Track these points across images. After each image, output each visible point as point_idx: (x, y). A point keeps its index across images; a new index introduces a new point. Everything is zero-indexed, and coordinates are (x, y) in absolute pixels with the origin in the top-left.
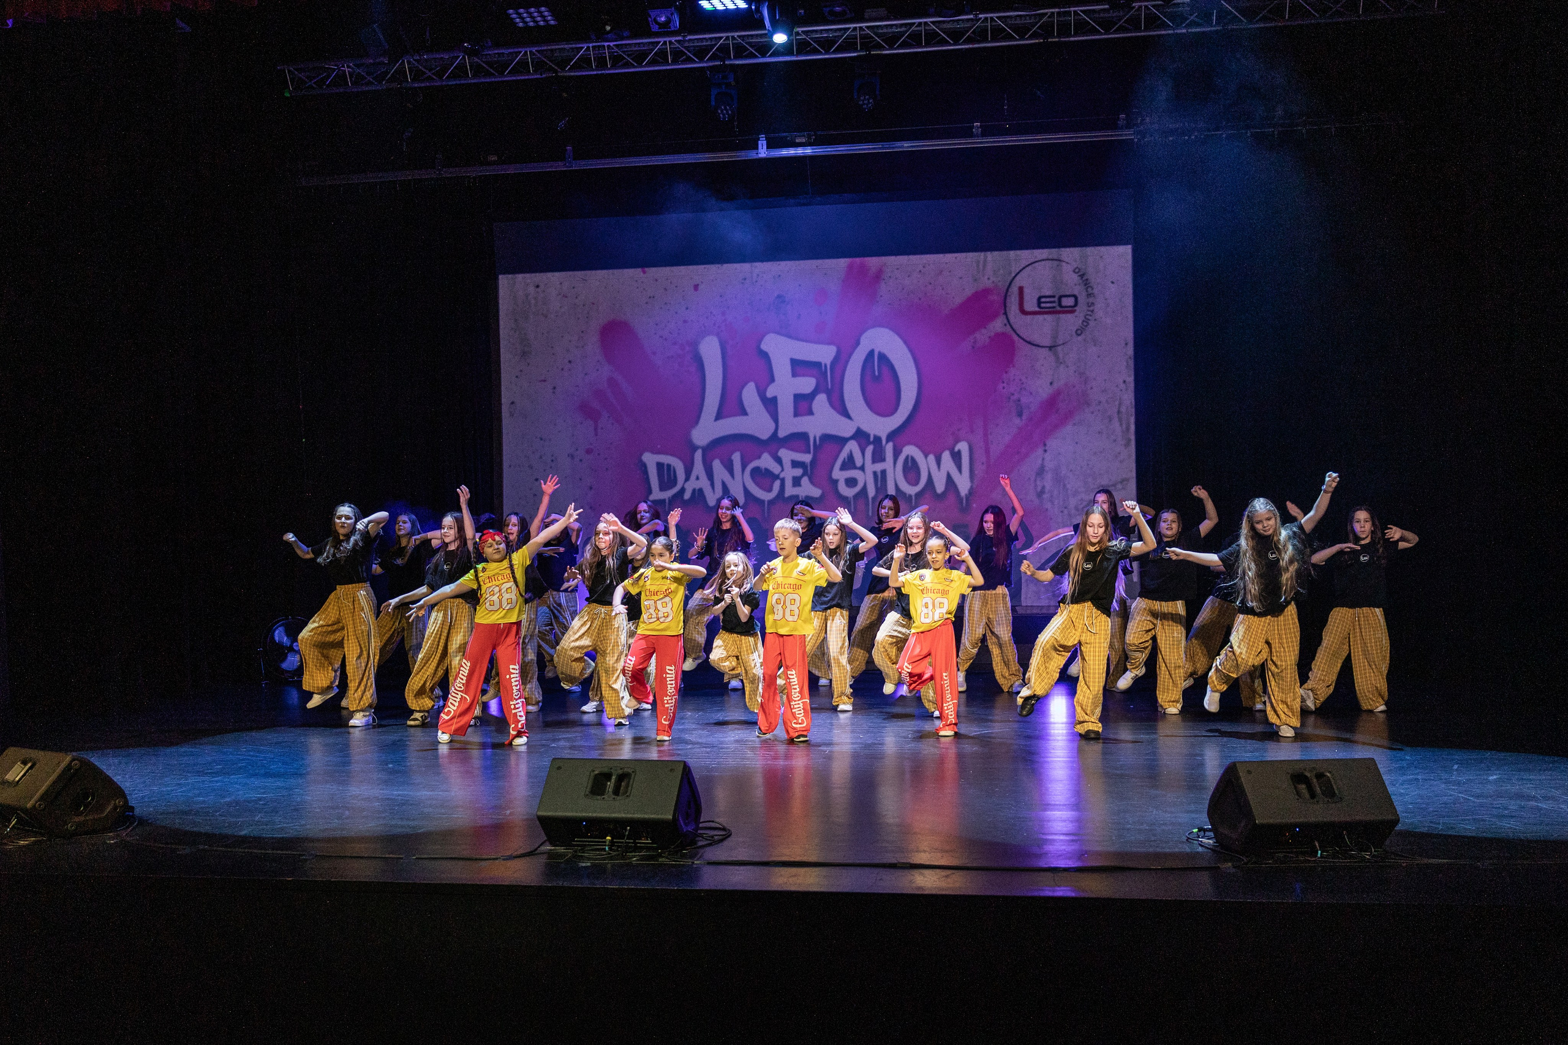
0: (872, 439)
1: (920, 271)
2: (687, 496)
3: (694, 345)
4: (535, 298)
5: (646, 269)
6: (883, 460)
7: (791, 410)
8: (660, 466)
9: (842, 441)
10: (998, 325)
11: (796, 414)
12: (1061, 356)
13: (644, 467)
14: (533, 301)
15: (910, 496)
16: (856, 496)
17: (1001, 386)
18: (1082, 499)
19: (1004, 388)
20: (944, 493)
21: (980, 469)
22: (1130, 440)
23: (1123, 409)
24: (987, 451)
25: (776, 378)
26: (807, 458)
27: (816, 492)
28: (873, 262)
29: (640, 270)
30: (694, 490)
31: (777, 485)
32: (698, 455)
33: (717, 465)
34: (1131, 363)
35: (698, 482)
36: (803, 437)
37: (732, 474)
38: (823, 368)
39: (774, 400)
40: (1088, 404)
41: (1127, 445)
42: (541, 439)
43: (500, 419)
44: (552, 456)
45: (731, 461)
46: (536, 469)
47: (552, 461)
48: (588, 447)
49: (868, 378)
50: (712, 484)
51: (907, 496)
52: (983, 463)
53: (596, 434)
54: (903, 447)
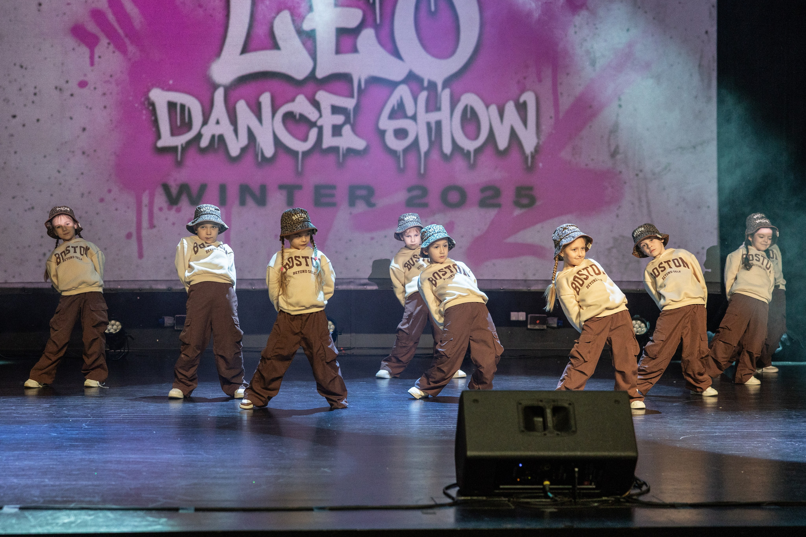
0: (426, 84)
2: (204, 143)
6: (439, 109)
7: (333, 45)
8: (172, 106)
9: (393, 85)
11: (338, 52)
13: (151, 106)
15: (469, 152)
16: (406, 150)
17: (572, 30)
19: (575, 33)
20: (507, 150)
21: (546, 127)
22: (710, 98)
23: (704, 62)
24: (556, 105)
25: (315, 7)
26: (349, 103)
27: (359, 144)
30: (213, 137)
31: (313, 133)
32: (219, 95)
33: (242, 107)
35: (218, 126)
36: (345, 78)
37: (259, 118)
38: (371, 0)
39: (313, 33)
40: (667, 54)
41: (707, 103)
42: (22, 67)
44: (35, 88)
45: (259, 105)
46: (13, 104)
47: (35, 94)
48: (82, 78)
49: (423, 12)
50: (236, 131)
51: (465, 151)
52: (551, 117)
53: (92, 64)
54: (461, 95)
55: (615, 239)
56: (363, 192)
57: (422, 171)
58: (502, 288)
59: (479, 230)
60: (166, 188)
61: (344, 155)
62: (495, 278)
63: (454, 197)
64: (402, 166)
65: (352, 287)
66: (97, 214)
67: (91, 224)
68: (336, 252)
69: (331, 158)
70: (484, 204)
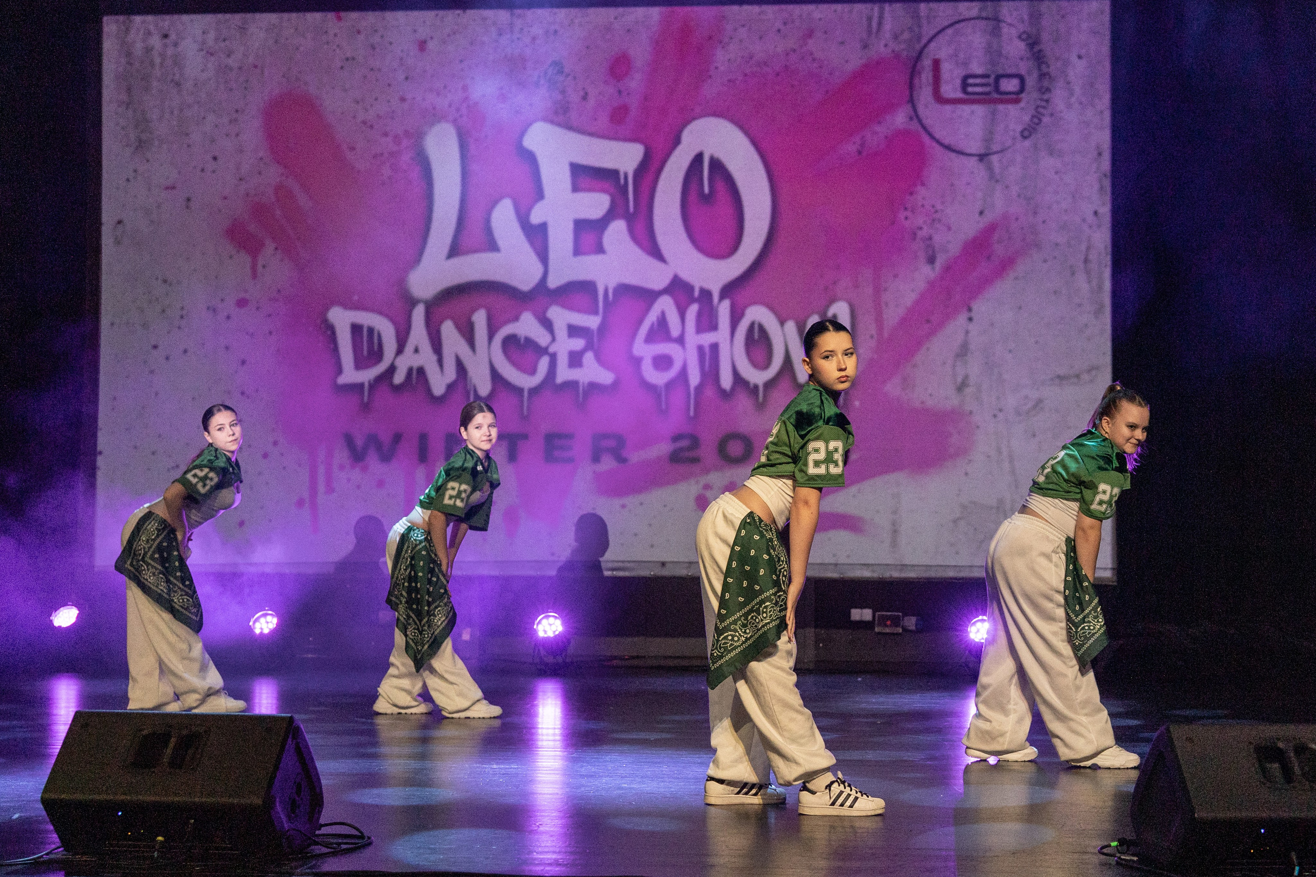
0: (696, 293)
1: (779, 31)
2: (399, 378)
3: (417, 137)
4: (161, 55)
5: (343, 14)
6: (714, 327)
7: (570, 245)
8: (356, 329)
9: (648, 296)
10: (900, 119)
11: (577, 252)
12: (997, 170)
13: (330, 332)
14: (158, 60)
15: (756, 387)
16: (669, 385)
17: (902, 215)
18: (1026, 397)
19: (906, 218)
21: (866, 350)
22: (1102, 306)
23: (1093, 256)
24: (879, 321)
25: (546, 193)
26: (592, 322)
27: (605, 377)
28: (705, 13)
29: (331, 15)
30: (410, 370)
31: (543, 363)
32: (419, 314)
33: (448, 329)
34: (1107, 183)
35: (416, 356)
36: (587, 287)
37: (472, 345)
38: (622, 181)
39: (543, 227)
40: (1038, 246)
41: (1098, 312)
42: (165, 281)
43: (97, 247)
44: (182, 308)
45: (472, 324)
46: (154, 331)
47: (182, 317)
48: (242, 295)
49: (693, 196)
50: (440, 362)
51: (751, 385)
52: (872, 337)
53: (254, 275)
54: (746, 307)
55: (964, 507)
56: (611, 443)
57: (692, 413)
60: (349, 440)
61: (585, 393)
63: (735, 448)
64: (664, 407)
66: (260, 474)
69: (567, 397)
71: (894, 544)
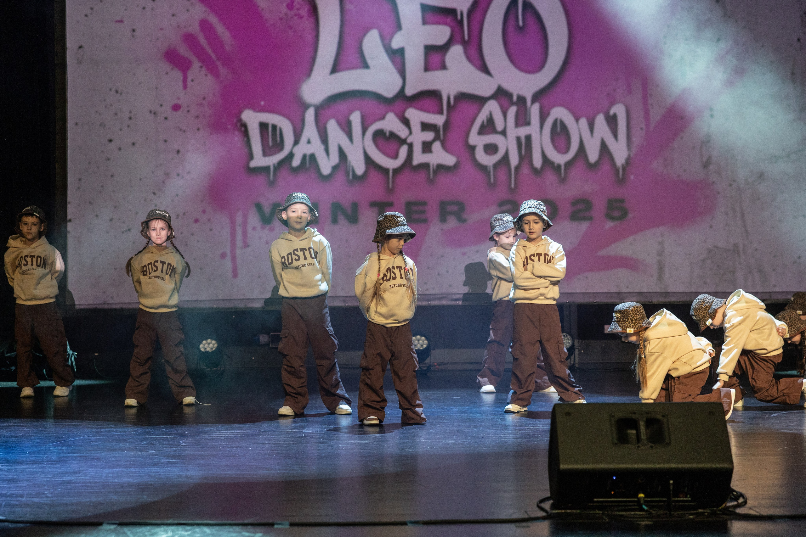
0: (515, 99)
2: (296, 162)
6: (528, 123)
7: (421, 63)
8: (263, 126)
9: (481, 101)
11: (427, 68)
13: (244, 127)
15: (559, 166)
16: (496, 165)
17: (662, 41)
20: (598, 163)
21: (637, 139)
24: (647, 118)
25: (403, 25)
26: (439, 120)
27: (449, 160)
30: (304, 156)
31: (403, 151)
32: (310, 115)
33: (332, 126)
35: (309, 146)
36: (434, 95)
37: (350, 138)
38: (459, 17)
39: (401, 52)
42: (117, 92)
43: (63, 66)
44: (130, 112)
45: (349, 123)
46: (109, 128)
47: (130, 118)
48: (176, 102)
49: (511, 27)
50: (327, 151)
51: (556, 165)
53: (185, 87)
54: (551, 108)
55: (709, 250)
56: (455, 208)
57: (513, 186)
58: (595, 301)
59: (571, 243)
60: (259, 207)
61: (435, 172)
62: (588, 291)
64: (492, 180)
65: (444, 302)
66: (192, 234)
67: (186, 245)
68: (428, 268)
69: (422, 175)
70: (575, 217)
71: (660, 277)
